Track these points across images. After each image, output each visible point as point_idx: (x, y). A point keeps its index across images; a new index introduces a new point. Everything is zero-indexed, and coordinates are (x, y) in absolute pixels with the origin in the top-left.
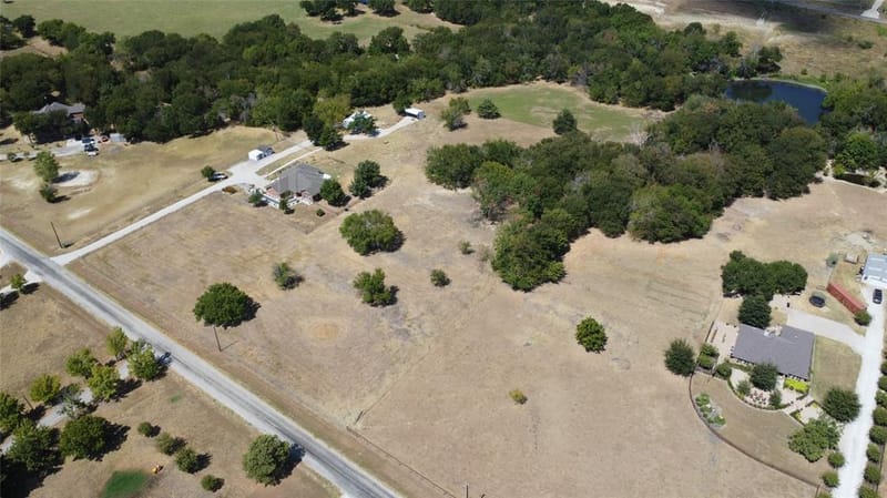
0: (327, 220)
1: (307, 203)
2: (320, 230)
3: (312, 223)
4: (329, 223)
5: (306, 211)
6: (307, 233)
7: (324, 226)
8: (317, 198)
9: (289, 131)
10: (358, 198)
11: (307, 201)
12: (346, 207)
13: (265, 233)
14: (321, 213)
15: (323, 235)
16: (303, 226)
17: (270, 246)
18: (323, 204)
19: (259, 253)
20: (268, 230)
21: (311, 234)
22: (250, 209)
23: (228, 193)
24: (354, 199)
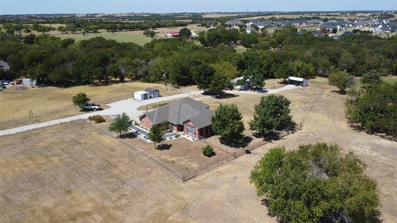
0: (220, 162)
1: (190, 139)
2: (208, 177)
3: (195, 165)
4: (221, 169)
5: (187, 149)
6: (184, 180)
7: (213, 172)
8: (205, 132)
9: (179, 85)
10: (261, 140)
11: (189, 137)
12: (246, 148)
13: (117, 172)
14: (209, 153)
15: (213, 187)
16: (180, 168)
17: (115, 196)
18: (214, 141)
19: (89, 207)
20: (123, 168)
21: (191, 182)
22: (111, 139)
23: (93, 122)
24: (256, 141)
